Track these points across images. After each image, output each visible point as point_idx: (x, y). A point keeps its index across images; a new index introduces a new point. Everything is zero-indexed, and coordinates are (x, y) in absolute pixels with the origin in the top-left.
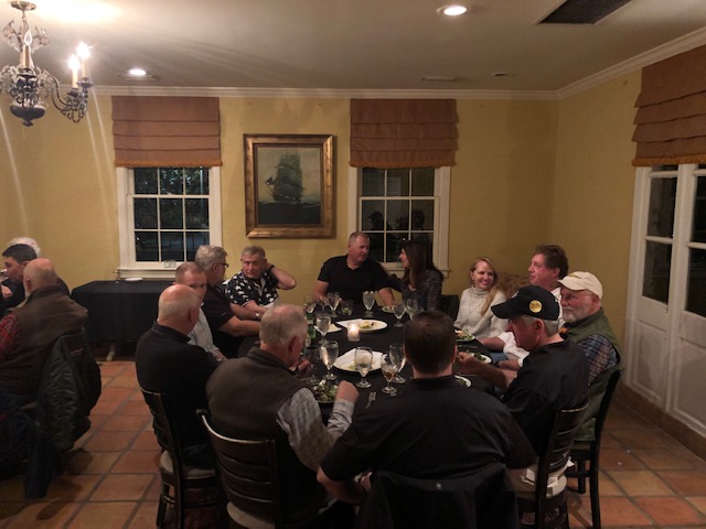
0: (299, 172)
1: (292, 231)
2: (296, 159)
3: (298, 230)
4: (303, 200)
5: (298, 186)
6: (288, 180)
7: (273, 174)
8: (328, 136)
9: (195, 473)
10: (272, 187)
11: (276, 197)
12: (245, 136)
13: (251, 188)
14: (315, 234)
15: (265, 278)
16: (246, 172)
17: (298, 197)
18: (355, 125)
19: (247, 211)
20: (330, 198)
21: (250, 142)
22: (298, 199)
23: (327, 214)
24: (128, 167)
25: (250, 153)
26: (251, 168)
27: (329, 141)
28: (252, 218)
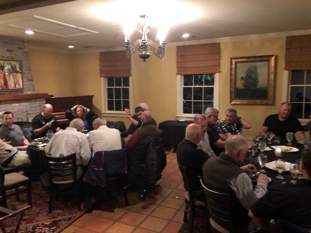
0: (257, 74)
1: (252, 101)
2: (255, 68)
3: (255, 101)
4: (258, 87)
5: (256, 81)
6: (251, 78)
7: (244, 75)
8: (273, 56)
9: (198, 203)
10: (243, 81)
11: (245, 86)
12: (232, 59)
13: (233, 82)
14: (264, 103)
15: (236, 123)
16: (231, 75)
17: (256, 86)
18: (288, 49)
19: (231, 92)
20: (273, 86)
21: (234, 61)
22: (256, 87)
23: (271, 93)
24: (181, 75)
25: (233, 66)
26: (233, 73)
27: (273, 58)
28: (233, 95)
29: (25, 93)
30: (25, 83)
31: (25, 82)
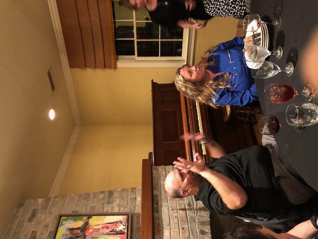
29: (138, 210)
30: (116, 210)
31: (113, 208)
